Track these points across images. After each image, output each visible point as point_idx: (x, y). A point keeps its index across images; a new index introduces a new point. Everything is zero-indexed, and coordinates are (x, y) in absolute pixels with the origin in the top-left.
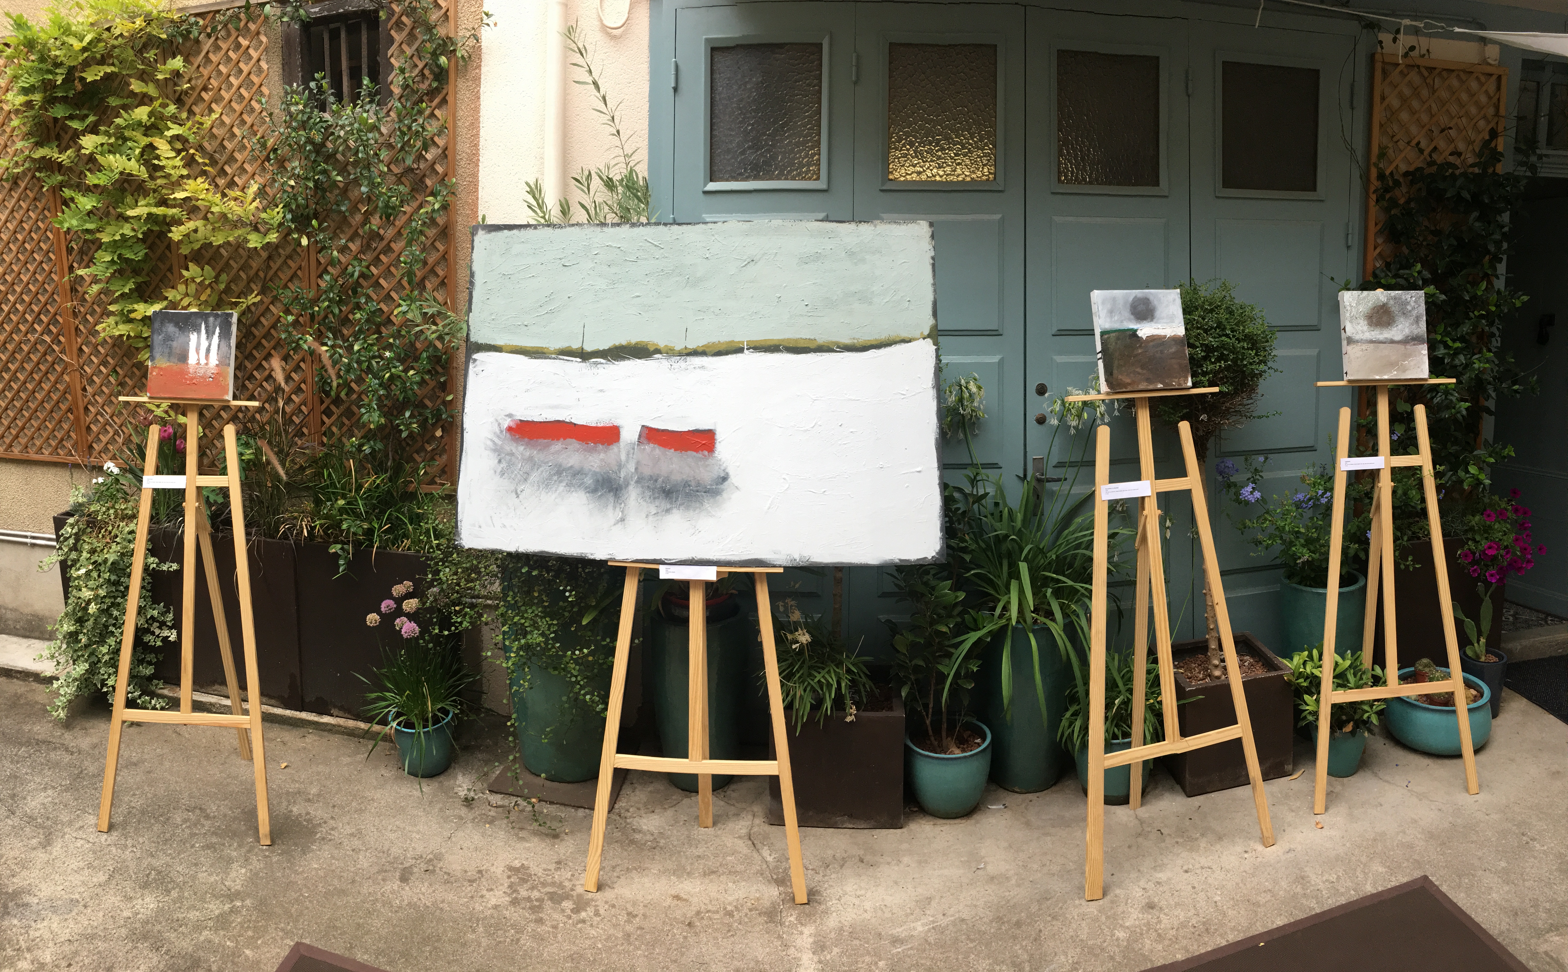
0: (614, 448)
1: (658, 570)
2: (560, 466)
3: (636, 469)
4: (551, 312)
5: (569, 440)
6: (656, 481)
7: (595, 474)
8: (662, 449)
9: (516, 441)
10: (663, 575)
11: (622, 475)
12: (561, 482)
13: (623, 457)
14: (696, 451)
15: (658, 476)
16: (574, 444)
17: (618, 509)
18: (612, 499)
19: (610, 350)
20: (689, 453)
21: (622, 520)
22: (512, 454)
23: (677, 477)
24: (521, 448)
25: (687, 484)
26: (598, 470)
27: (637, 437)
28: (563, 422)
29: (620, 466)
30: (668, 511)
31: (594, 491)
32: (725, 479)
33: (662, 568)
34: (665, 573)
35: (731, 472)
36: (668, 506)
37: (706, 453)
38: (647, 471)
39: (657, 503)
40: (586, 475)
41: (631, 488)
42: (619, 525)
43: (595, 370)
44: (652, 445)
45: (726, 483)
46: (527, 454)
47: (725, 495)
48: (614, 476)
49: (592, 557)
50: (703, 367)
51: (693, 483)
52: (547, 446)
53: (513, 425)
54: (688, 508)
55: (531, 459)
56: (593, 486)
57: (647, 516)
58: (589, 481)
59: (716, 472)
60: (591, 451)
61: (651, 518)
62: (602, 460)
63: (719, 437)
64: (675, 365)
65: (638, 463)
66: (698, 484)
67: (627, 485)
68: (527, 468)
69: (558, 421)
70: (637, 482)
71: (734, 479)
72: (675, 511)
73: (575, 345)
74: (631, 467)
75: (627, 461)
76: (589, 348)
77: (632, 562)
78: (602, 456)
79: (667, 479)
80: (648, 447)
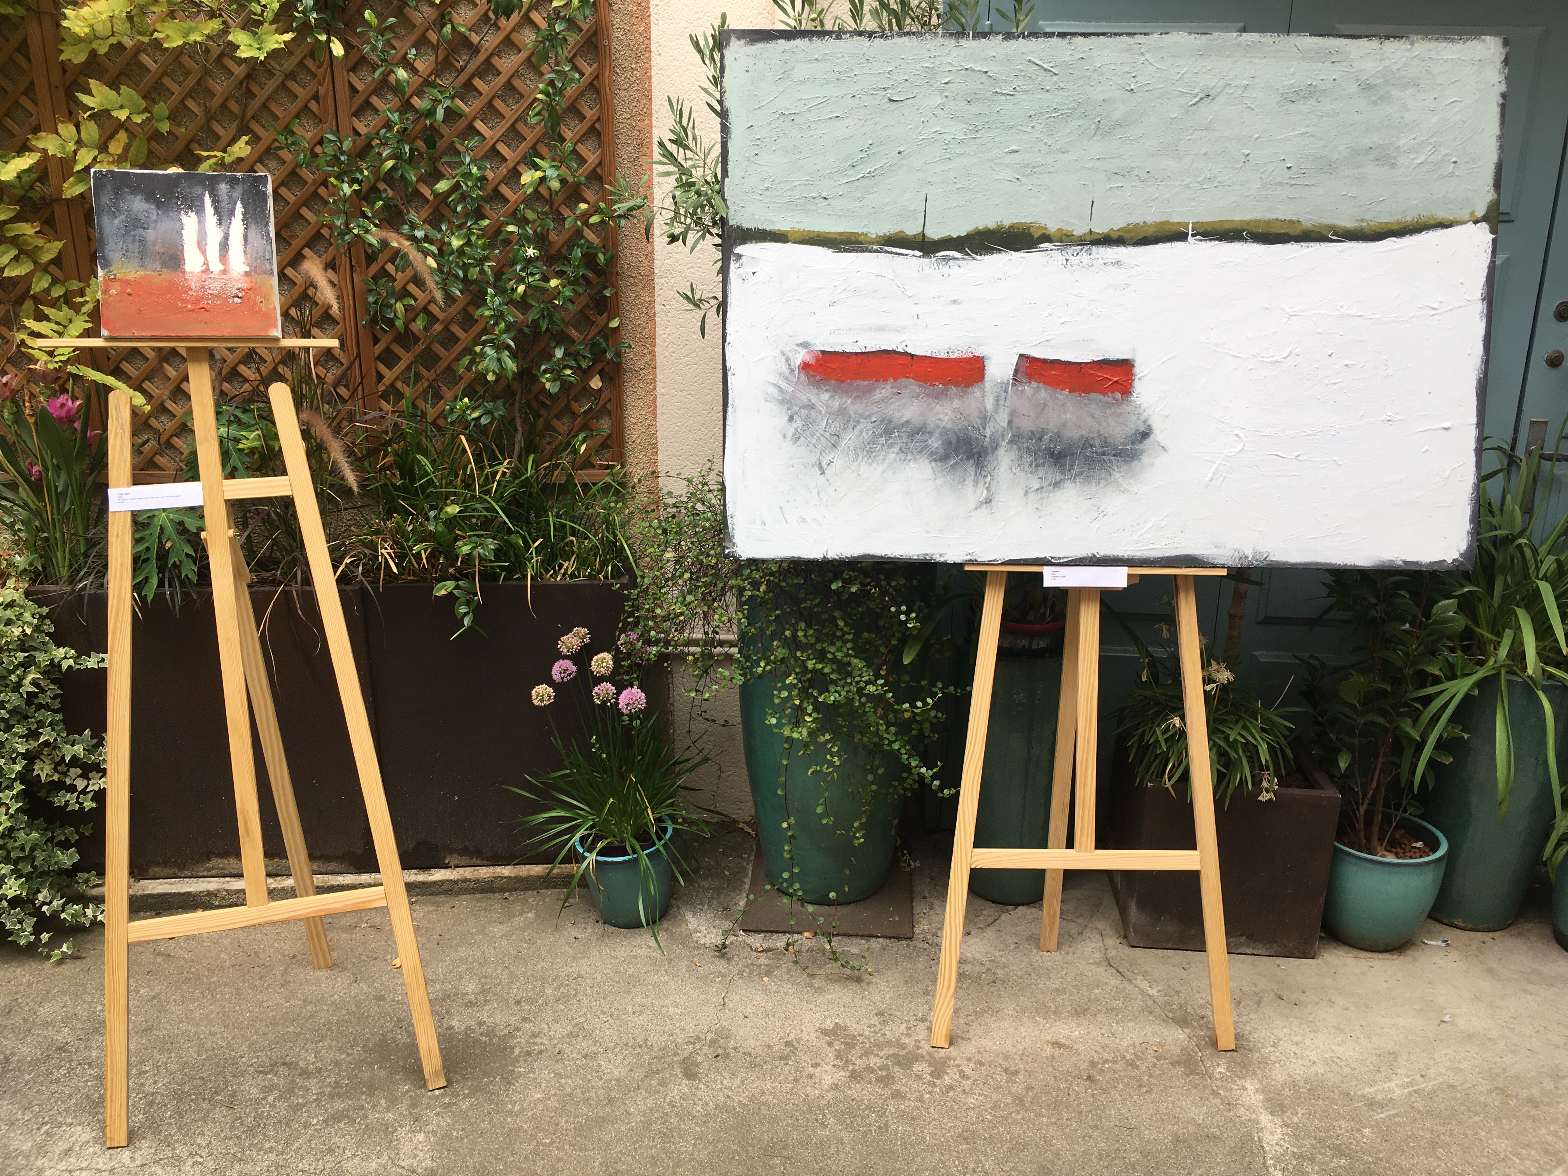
0: (976, 391)
1: (1040, 576)
2: (890, 421)
3: (1010, 422)
4: (871, 175)
5: (903, 381)
6: (1040, 439)
7: (945, 431)
8: (1050, 390)
9: (816, 384)
10: (1049, 582)
11: (988, 433)
12: (892, 446)
13: (989, 405)
14: (1104, 392)
15: (1043, 432)
16: (912, 386)
17: (981, 485)
18: (971, 470)
19: (969, 237)
20: (1093, 395)
21: (988, 501)
22: (812, 407)
23: (1073, 433)
24: (826, 396)
25: (1087, 443)
26: (949, 426)
27: (1012, 372)
28: (894, 351)
29: (985, 419)
30: (1057, 484)
31: (943, 458)
32: (1145, 435)
33: (1047, 571)
34: (1052, 578)
35: (1156, 424)
36: (1058, 478)
37: (1118, 395)
38: (1026, 425)
39: (1041, 472)
40: (931, 434)
41: (1001, 451)
42: (984, 509)
43: (945, 270)
44: (1034, 384)
45: (1147, 442)
46: (836, 404)
47: (1145, 459)
48: (975, 434)
49: (942, 559)
50: (1118, 263)
51: (1097, 442)
52: (869, 391)
53: (810, 359)
54: (1088, 479)
55: (842, 412)
56: (941, 451)
57: (1026, 493)
58: (935, 443)
59: (1133, 425)
60: (937, 396)
61: (1031, 496)
62: (956, 410)
63: (1139, 370)
64: (1074, 260)
65: (1013, 413)
66: (1105, 443)
67: (996, 448)
68: (836, 426)
69: (886, 352)
70: (1011, 442)
71: (1159, 435)
72: (1068, 484)
73: (912, 229)
74: (1002, 420)
75: (996, 411)
76: (934, 233)
77: (1002, 564)
78: (956, 403)
79: (1057, 436)
80: (1028, 389)
